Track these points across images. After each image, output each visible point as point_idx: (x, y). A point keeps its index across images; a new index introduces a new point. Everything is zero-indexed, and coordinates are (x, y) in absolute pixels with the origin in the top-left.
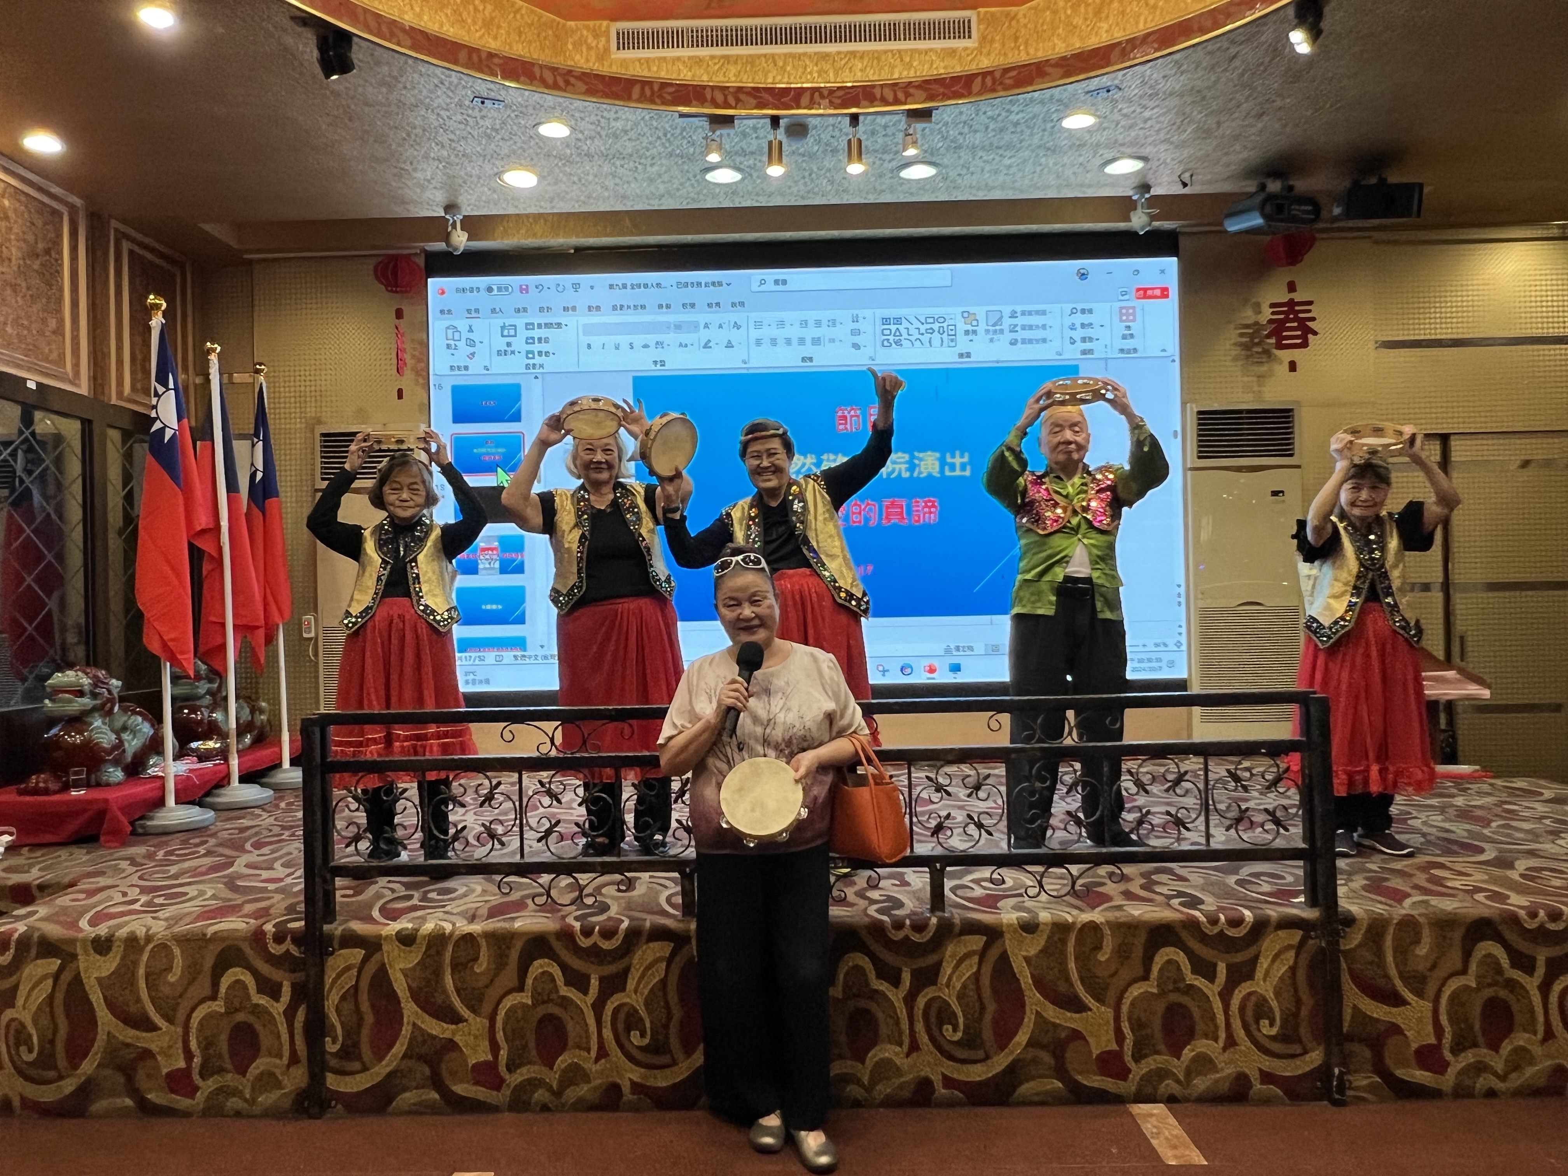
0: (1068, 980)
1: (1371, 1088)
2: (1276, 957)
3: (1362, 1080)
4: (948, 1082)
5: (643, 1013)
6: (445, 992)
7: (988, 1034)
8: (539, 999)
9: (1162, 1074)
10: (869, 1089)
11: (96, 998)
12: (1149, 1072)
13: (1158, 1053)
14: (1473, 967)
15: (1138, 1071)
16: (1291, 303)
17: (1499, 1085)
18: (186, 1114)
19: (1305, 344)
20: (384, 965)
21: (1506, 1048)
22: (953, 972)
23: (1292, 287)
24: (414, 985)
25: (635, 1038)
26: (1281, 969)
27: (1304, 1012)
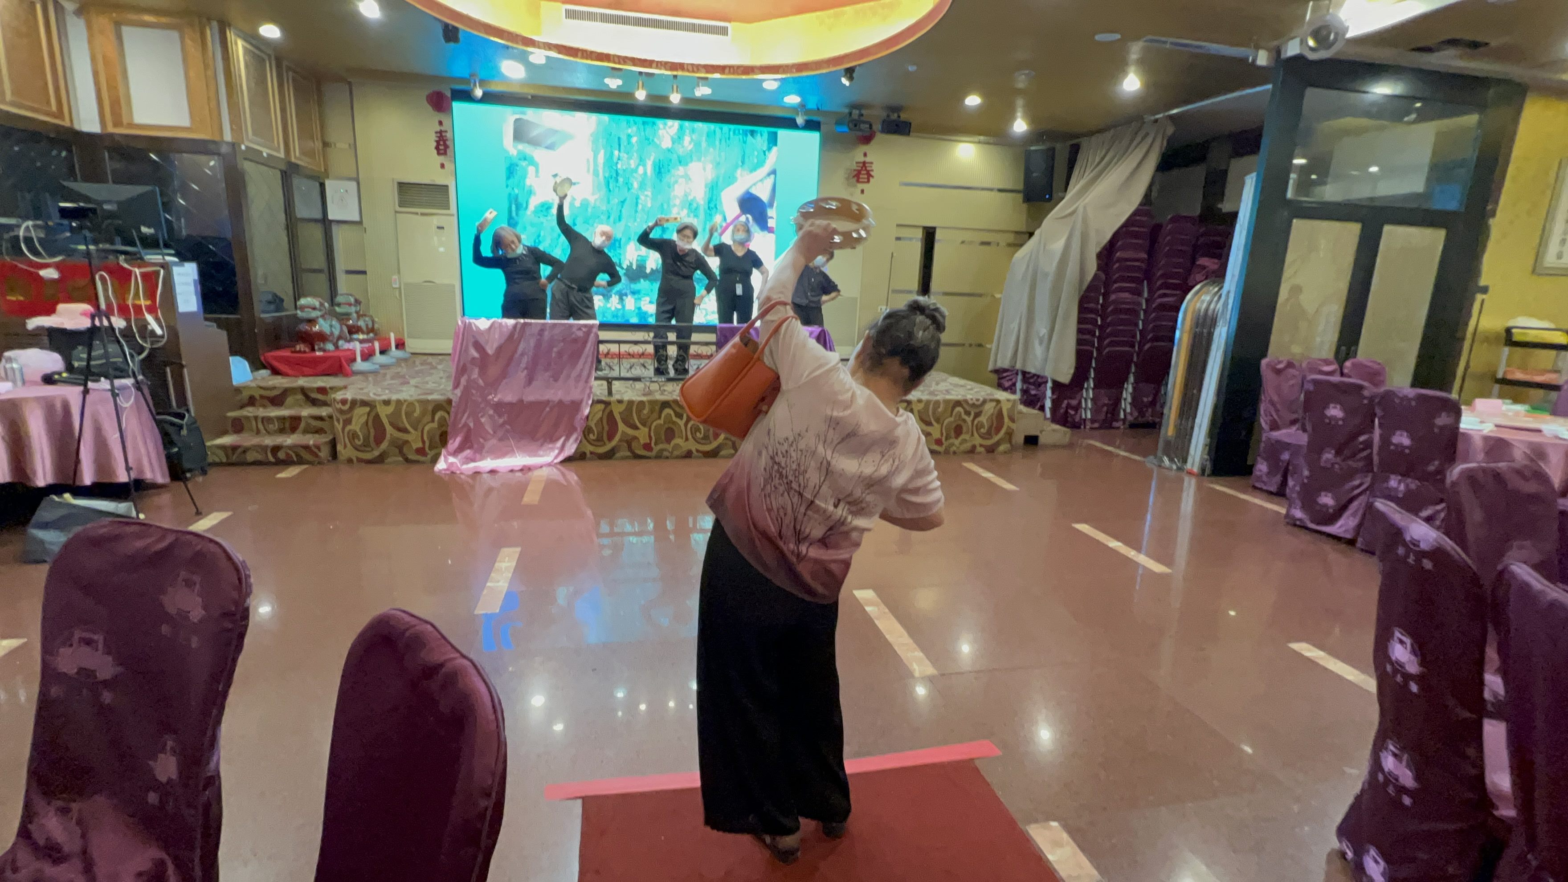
4: (698, 451)
5: (594, 428)
10: (672, 453)
11: (385, 421)
16: (864, 163)
18: (423, 463)
19: (868, 181)
23: (865, 155)
25: (591, 436)
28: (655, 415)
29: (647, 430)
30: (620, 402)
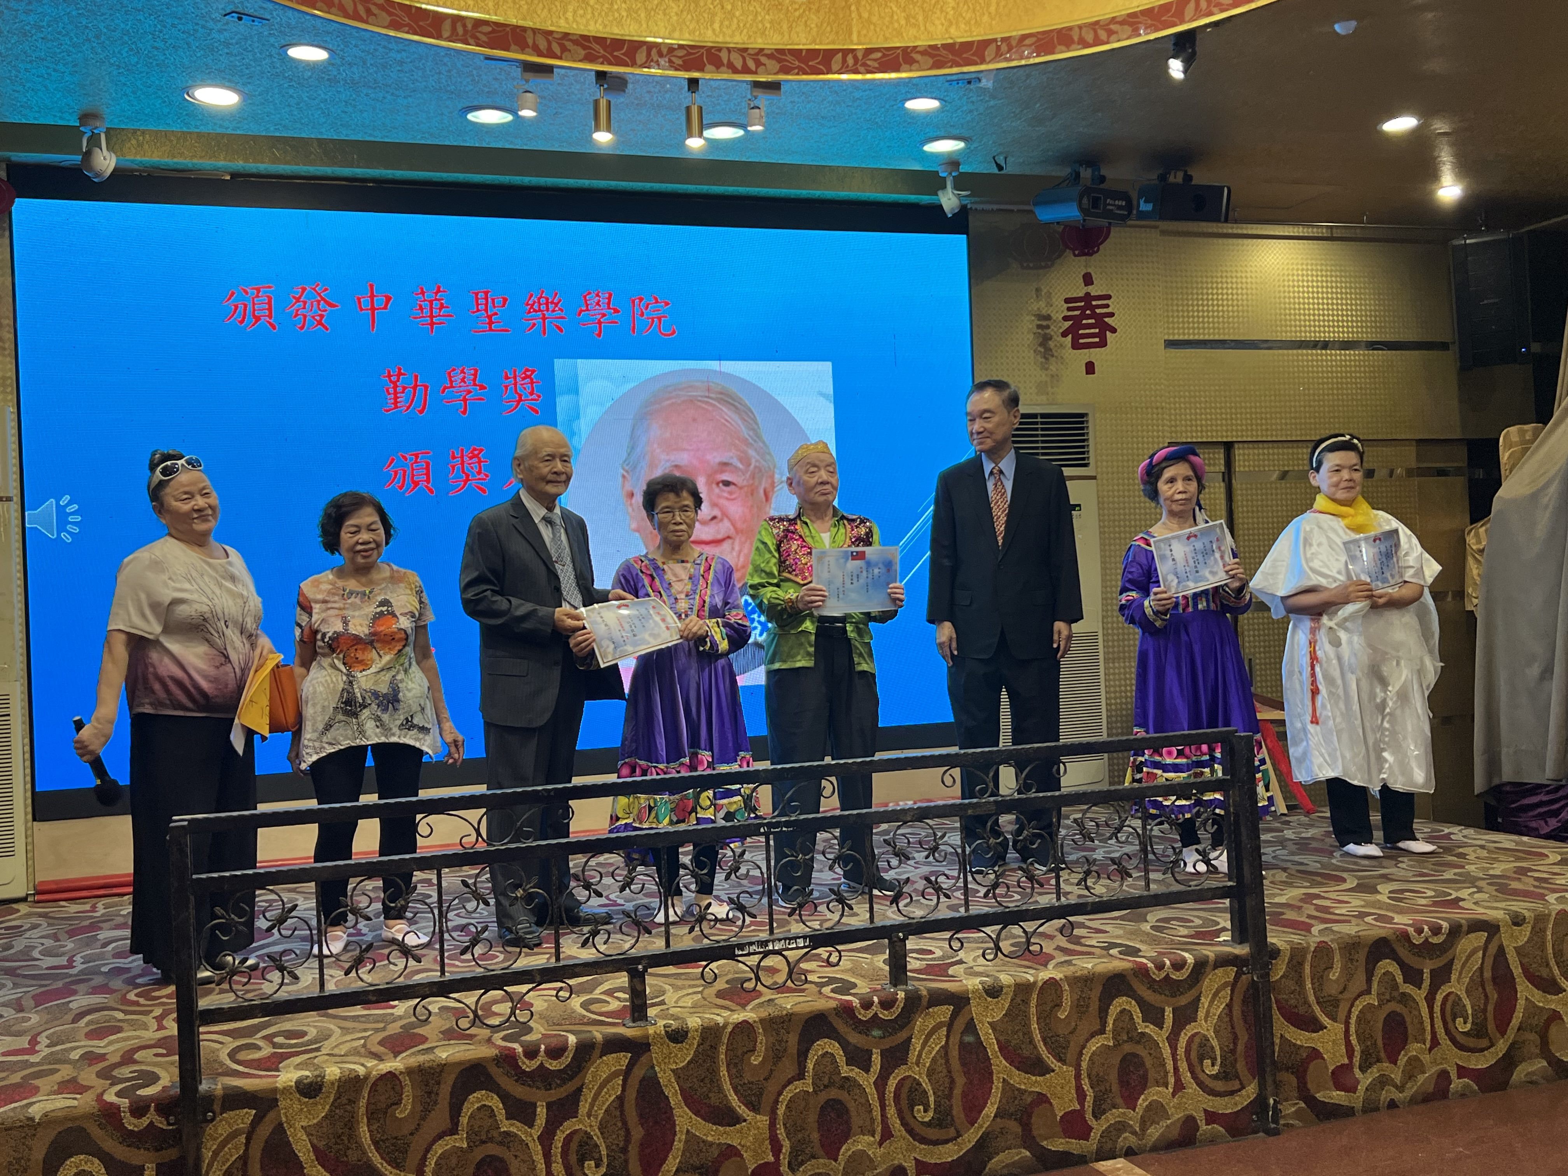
0: (1031, 1041)
1: (1298, 1114)
2: (1215, 995)
3: (1290, 1108)
4: (921, 1167)
5: (598, 1138)
6: (360, 1146)
7: (958, 1111)
8: (476, 1139)
9: (1121, 1127)
12: (1109, 1127)
13: (1114, 1106)
14: (1375, 986)
15: (1098, 1127)
16: (1088, 297)
17: (1397, 1096)
19: (1103, 344)
20: (281, 1124)
21: (1402, 1060)
22: (923, 1048)
23: (1088, 280)
24: (321, 1145)
26: (1219, 1008)
27: (1240, 1048)
28: (788, 1068)
29: (763, 1120)
30: (677, 1036)
